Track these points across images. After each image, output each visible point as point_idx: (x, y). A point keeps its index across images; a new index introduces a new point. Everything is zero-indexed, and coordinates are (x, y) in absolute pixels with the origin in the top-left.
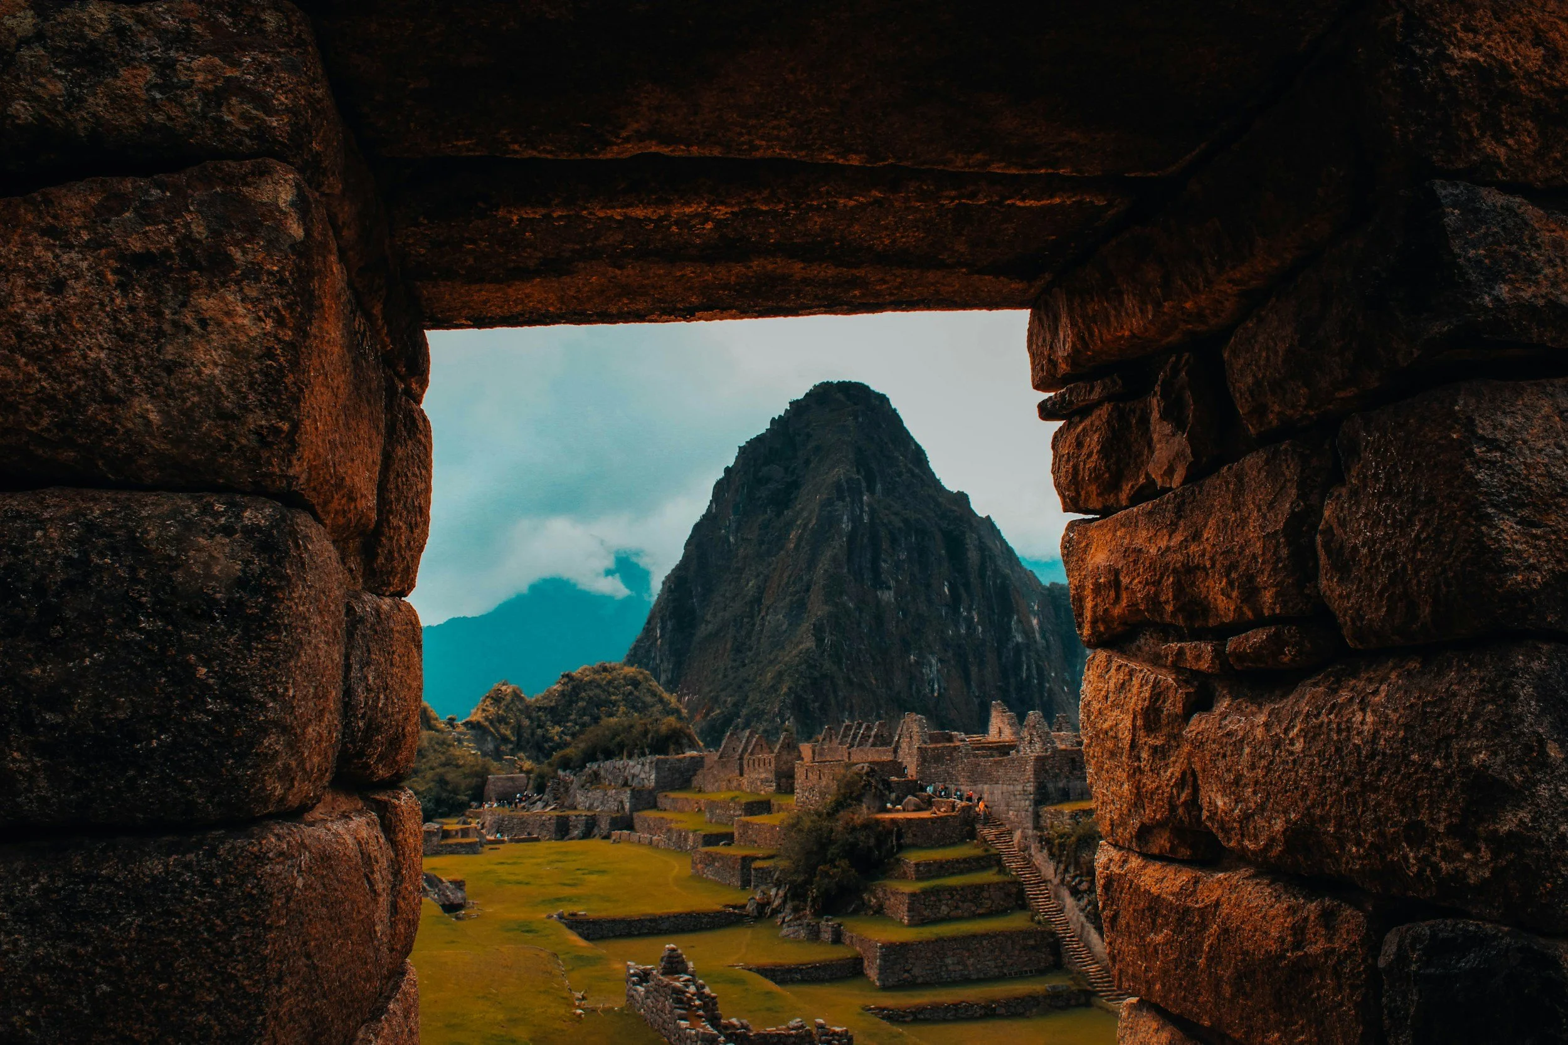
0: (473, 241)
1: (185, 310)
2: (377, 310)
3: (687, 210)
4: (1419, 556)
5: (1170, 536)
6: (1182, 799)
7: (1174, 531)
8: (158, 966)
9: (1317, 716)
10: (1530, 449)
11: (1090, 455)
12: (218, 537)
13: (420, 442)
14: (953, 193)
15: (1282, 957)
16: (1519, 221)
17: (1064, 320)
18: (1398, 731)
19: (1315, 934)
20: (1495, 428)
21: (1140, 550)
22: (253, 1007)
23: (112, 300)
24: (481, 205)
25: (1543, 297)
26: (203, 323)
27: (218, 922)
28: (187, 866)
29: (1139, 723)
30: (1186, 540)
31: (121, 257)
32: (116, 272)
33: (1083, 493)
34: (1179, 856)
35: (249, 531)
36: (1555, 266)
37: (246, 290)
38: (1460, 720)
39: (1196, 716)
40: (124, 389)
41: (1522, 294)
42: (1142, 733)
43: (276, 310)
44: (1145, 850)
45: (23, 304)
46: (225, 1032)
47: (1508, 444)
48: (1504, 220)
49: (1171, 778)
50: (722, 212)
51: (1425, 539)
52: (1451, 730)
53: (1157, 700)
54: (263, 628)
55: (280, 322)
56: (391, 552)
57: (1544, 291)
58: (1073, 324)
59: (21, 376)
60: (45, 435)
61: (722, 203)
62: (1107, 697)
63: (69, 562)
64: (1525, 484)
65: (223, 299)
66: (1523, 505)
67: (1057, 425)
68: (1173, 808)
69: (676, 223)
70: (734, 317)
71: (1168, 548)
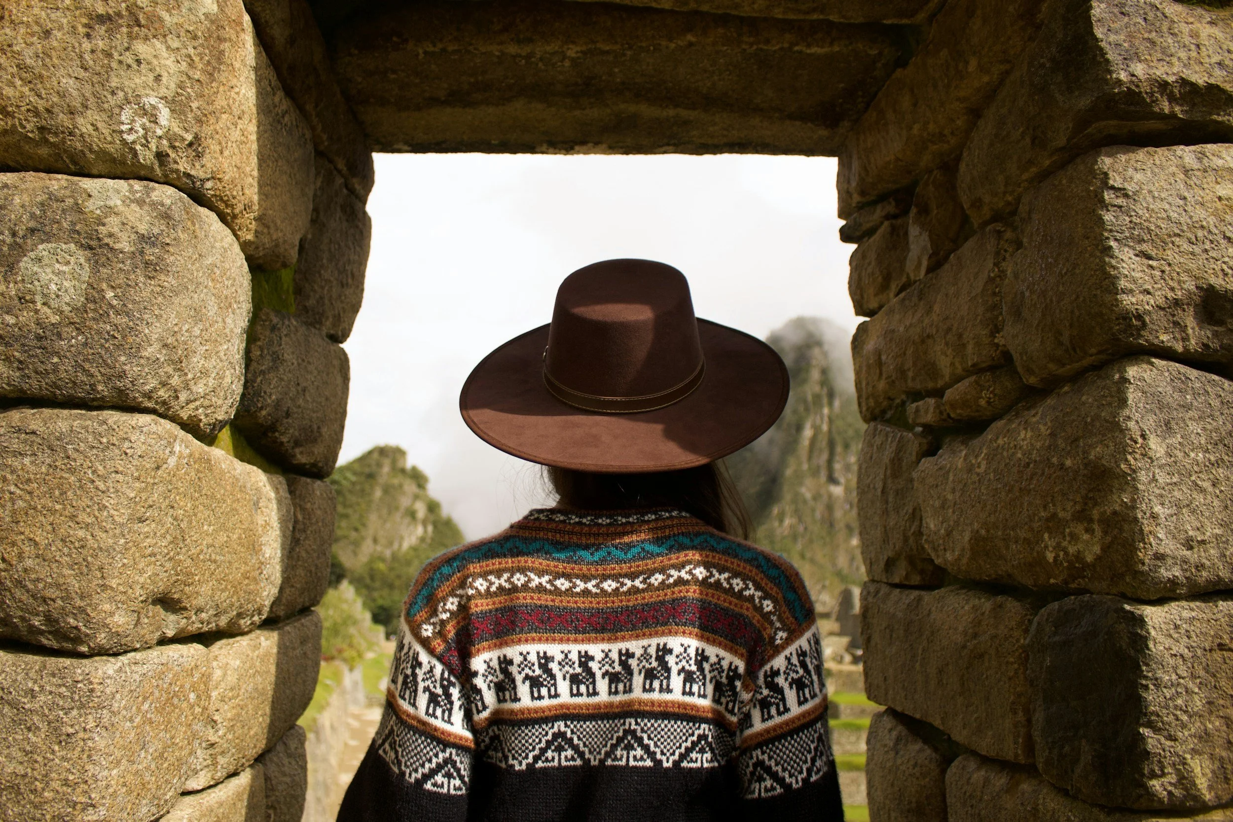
0: (394, 72)
1: (127, 53)
2: (309, 107)
3: (548, 48)
4: (1061, 289)
5: (913, 315)
6: (912, 531)
7: (916, 311)
8: (57, 493)
9: (996, 441)
10: (1154, 197)
11: (869, 264)
12: (133, 206)
13: (357, 227)
14: (752, 39)
15: (964, 647)
16: (1159, 14)
17: (855, 157)
18: (1045, 440)
19: (987, 625)
20: (1125, 180)
21: (893, 331)
22: (117, 531)
23: (80, 45)
24: (395, 39)
25: (1174, 74)
26: (139, 62)
27: (100, 468)
28: (86, 428)
29: (889, 472)
30: (922, 316)
31: (90, 16)
32: (85, 26)
33: (865, 296)
34: (912, 583)
35: (153, 205)
36: (1190, 50)
37: (170, 42)
38: (1086, 422)
39: (923, 460)
40: (82, 104)
41: (1155, 71)
42: (889, 481)
43: (189, 56)
44: (890, 581)
45: (23, 45)
46: (96, 546)
47: (1135, 194)
48: (1145, 14)
49: (906, 513)
50: (572, 51)
51: (1066, 273)
52: (1080, 433)
53: (900, 451)
54: (156, 270)
55: (191, 64)
56: (321, 298)
57: (1175, 70)
58: (859, 158)
59: (17, 94)
60: (30, 135)
61: (574, 43)
62: (871, 458)
63: (33, 216)
64: (1146, 224)
65: (154, 46)
66: (1141, 241)
67: (853, 247)
68: (906, 540)
69: (541, 59)
70: (604, 152)
71: (911, 325)
